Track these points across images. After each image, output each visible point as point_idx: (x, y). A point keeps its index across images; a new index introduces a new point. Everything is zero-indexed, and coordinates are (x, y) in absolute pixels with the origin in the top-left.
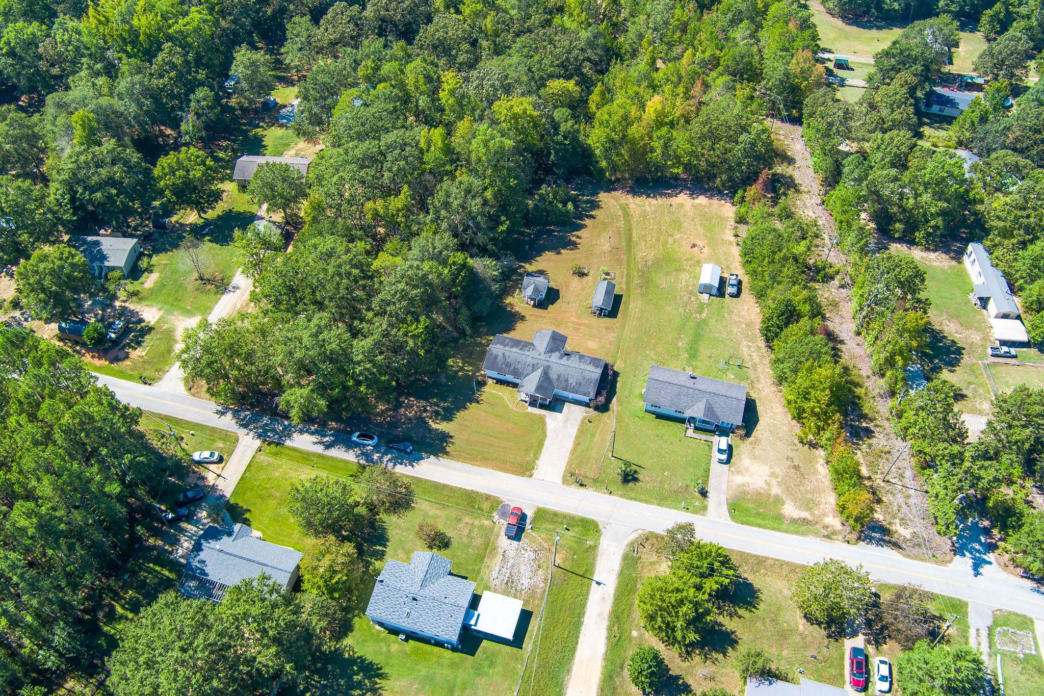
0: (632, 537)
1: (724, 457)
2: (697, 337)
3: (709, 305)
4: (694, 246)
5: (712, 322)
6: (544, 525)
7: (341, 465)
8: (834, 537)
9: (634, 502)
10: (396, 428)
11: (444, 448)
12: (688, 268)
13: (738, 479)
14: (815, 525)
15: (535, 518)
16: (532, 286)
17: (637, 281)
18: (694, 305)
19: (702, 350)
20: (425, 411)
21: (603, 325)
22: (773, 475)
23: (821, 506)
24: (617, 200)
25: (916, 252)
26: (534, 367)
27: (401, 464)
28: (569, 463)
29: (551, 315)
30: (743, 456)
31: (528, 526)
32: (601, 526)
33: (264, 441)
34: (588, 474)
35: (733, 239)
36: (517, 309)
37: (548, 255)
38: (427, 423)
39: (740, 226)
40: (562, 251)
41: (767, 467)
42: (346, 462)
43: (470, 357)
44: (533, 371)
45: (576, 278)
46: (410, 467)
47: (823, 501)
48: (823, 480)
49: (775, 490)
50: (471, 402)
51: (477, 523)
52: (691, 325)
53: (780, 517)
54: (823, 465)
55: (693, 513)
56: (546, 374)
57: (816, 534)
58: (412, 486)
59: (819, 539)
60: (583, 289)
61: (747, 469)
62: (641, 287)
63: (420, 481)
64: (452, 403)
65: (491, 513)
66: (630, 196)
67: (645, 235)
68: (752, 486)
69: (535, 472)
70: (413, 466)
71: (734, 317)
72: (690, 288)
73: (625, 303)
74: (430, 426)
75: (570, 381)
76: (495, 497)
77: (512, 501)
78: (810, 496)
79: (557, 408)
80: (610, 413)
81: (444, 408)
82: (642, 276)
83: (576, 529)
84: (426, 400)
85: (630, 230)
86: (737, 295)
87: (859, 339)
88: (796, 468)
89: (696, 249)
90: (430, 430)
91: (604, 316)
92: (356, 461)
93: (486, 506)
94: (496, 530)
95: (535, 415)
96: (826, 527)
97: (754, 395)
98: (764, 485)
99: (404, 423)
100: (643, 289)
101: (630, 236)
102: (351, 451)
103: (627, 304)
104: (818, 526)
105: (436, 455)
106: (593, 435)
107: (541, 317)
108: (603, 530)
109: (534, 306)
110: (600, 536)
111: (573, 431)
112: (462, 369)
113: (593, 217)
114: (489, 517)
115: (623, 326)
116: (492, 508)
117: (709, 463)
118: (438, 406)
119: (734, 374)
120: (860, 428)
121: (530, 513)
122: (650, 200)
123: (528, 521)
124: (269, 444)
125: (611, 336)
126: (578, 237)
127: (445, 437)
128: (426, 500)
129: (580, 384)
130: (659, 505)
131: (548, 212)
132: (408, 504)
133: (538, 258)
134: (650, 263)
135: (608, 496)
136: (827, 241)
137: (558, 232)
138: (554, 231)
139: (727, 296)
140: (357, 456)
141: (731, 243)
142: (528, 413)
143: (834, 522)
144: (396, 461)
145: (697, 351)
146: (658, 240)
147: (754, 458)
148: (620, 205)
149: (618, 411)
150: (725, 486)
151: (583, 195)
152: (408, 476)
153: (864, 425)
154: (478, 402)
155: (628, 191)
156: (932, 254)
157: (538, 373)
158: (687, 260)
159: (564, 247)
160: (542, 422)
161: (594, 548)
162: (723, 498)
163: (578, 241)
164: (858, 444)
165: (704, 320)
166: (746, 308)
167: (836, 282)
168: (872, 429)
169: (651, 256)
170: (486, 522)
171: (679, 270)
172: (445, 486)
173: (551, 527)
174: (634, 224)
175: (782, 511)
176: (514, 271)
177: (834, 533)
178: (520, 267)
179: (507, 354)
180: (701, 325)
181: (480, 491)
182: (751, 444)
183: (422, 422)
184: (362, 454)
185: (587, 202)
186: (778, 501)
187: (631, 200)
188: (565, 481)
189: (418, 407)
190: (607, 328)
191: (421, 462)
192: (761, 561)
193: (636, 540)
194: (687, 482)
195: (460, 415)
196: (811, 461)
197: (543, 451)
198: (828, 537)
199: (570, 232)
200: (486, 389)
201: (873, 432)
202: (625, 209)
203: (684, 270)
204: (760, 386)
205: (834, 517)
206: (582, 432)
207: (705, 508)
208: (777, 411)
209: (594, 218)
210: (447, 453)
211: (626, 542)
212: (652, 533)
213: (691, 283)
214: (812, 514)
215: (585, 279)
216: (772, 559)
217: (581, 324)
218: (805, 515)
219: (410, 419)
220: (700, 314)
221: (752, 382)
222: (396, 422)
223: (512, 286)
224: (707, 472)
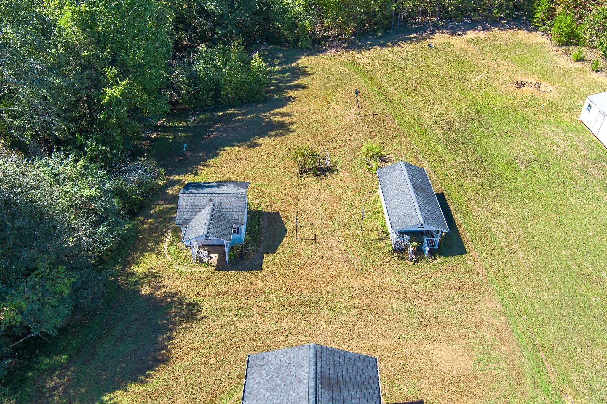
4: (520, 85)
16: (207, 210)
24: (333, 60)
36: (171, 285)
37: (232, 153)
39: (576, 48)
40: (261, 140)
45: (311, 181)
60: (339, 200)
62: (473, 169)
66: (352, 52)
85: (380, 87)
89: (526, 88)
91: (432, 252)
100: (482, 172)
101: (386, 93)
103: (466, 212)
109: (221, 266)
113: (303, 87)
115: (497, 272)
126: (289, 115)
133: (212, 162)
134: (458, 125)
137: (243, 114)
138: (233, 115)
148: (342, 64)
155: (346, 48)
158: (528, 105)
159: (264, 133)
163: (287, 119)
169: (451, 115)
171: (528, 124)
174: (382, 80)
178: (174, 183)
185: (284, 71)
187: (358, 55)
190: (459, 289)
199: (267, 111)
215: (330, 180)
217: (378, 293)
223: (151, 230)
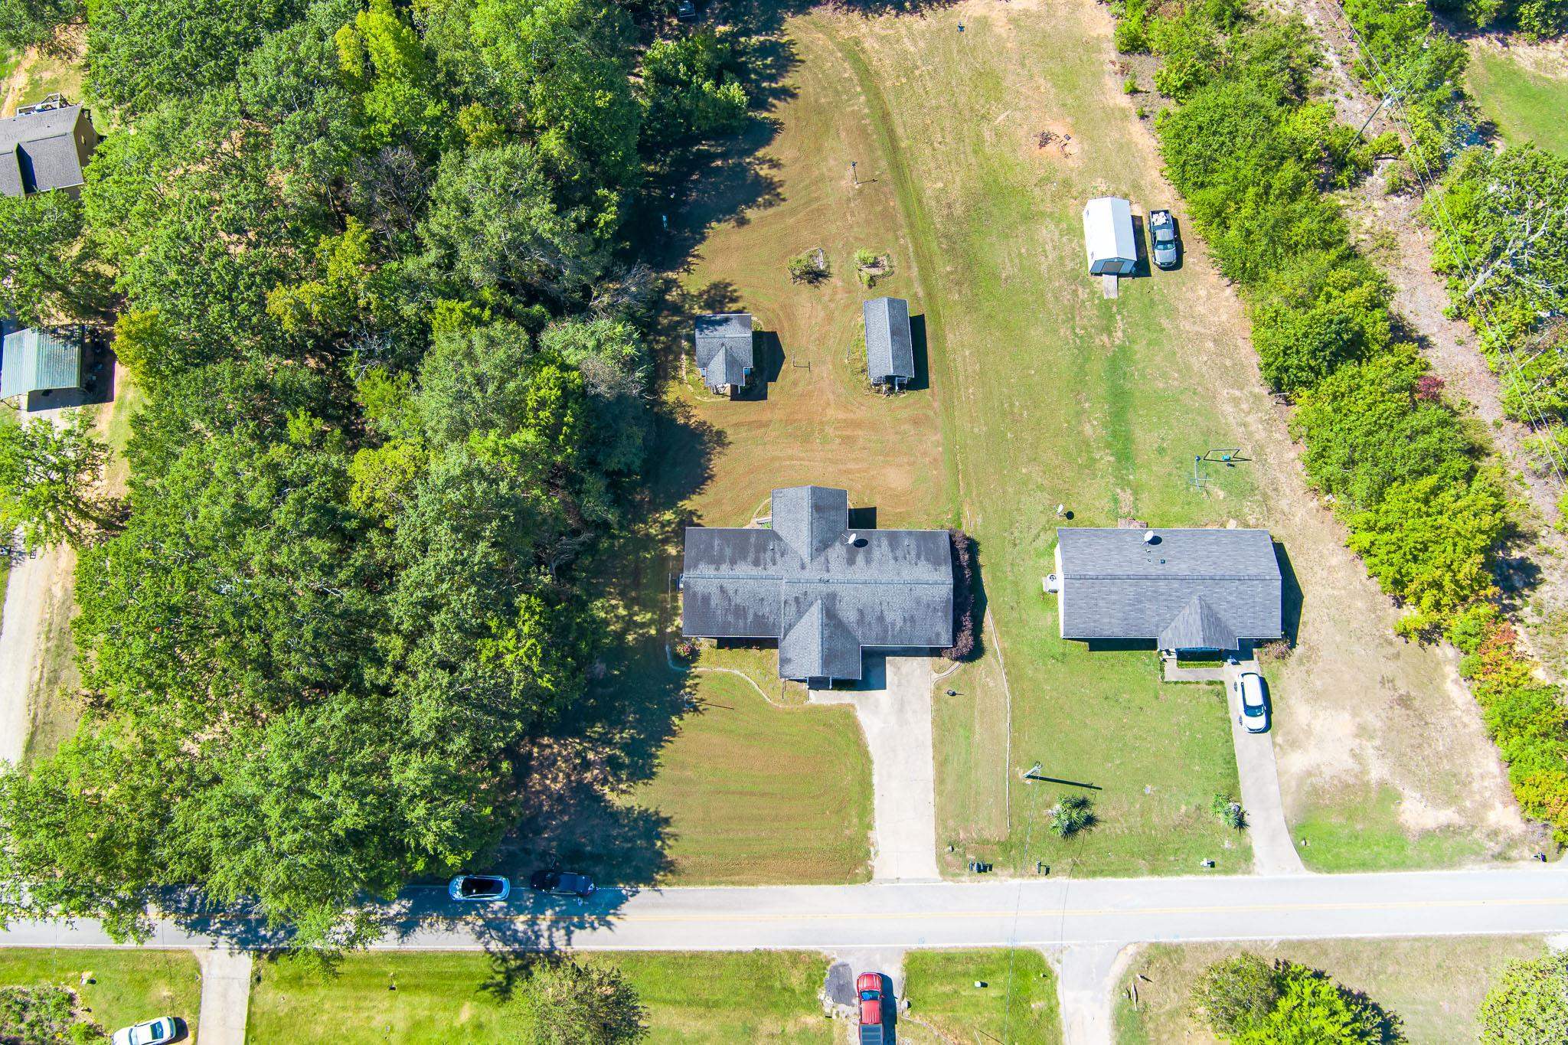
0: (1118, 968)
1: (1260, 722)
2: (1120, 402)
3: (1122, 303)
4: (1045, 139)
5: (1140, 348)
6: (931, 990)
7: (450, 967)
8: (1514, 853)
9: (1100, 880)
10: (538, 832)
11: (660, 854)
12: (1048, 207)
13: (1298, 762)
14: (1470, 832)
15: (908, 978)
16: (721, 355)
17: (944, 267)
18: (1091, 311)
19: (1139, 434)
20: (587, 765)
21: (904, 414)
22: (1362, 731)
23: (1475, 786)
24: (828, 31)
25: (1520, 50)
26: (801, 604)
27: (581, 926)
28: (941, 819)
29: (778, 415)
30: (1292, 702)
31: (901, 1005)
32: (1049, 960)
33: (259, 953)
34: (986, 834)
35: (1124, 101)
36: (699, 415)
37: (720, 234)
38: (600, 798)
39: (1135, 60)
40: (749, 214)
41: (1346, 716)
42: (457, 956)
43: (637, 585)
44: (800, 614)
45: (805, 289)
46: (603, 929)
47: (1476, 771)
48: (1466, 719)
49: (1378, 771)
50: (679, 712)
51: (791, 1027)
52: (1097, 367)
53: (1398, 833)
54: (1456, 682)
55: (1226, 871)
56: (831, 615)
57: (1477, 854)
58: (624, 975)
59: (1485, 866)
60: (830, 320)
61: (1308, 732)
62: (959, 283)
63: (635, 958)
64: (638, 724)
65: (814, 992)
66: (856, 16)
67: (926, 128)
68: (1327, 773)
69: (875, 863)
70: (609, 925)
71: (1186, 326)
72: (1070, 265)
73: (936, 338)
74: (609, 805)
75: (890, 617)
76: (810, 954)
77: (849, 952)
78: (1446, 765)
79: (873, 680)
80: (988, 657)
81: (625, 747)
82: (951, 251)
83: (1000, 979)
84: (579, 733)
85: (885, 117)
86: (1177, 265)
87: (1462, 328)
88: (1405, 701)
89: (1051, 147)
90: (614, 816)
91: (901, 388)
92: (480, 947)
93: (796, 979)
94: (836, 1031)
95: (828, 709)
96: (1494, 834)
97: (1280, 533)
98: (1350, 763)
99: (550, 815)
100: (965, 289)
101: (891, 133)
102: (460, 925)
103: (940, 339)
104: (1476, 835)
105: (649, 881)
106: (969, 727)
107: (762, 425)
108: (1057, 968)
109: (737, 397)
110: (1053, 984)
111: (922, 728)
112: (629, 624)
113: (790, 94)
114: (814, 1006)
115: (949, 407)
116: (812, 982)
117: (1229, 741)
118: (609, 743)
119: (1223, 487)
120: (1509, 565)
121: (895, 973)
122: (906, 18)
123: (897, 992)
124: (273, 958)
125: (933, 441)
126: (774, 164)
127: (652, 825)
128: (665, 1001)
129: (912, 619)
130: (1154, 871)
131: (687, 115)
132: (631, 1024)
133: (700, 249)
134: (959, 210)
135: (1043, 880)
136: (1339, 74)
137: (723, 157)
138: (712, 157)
139: (1154, 269)
140: (480, 935)
141: (1124, 115)
142: (815, 709)
143: (1506, 818)
144: (569, 921)
145: (1128, 439)
146: (960, 140)
147: (1316, 697)
148: (841, 47)
149: (1004, 651)
150: (1274, 788)
151: (747, 33)
152: (607, 956)
153: (1516, 554)
154: (696, 709)
156: (1551, 46)
157: (814, 617)
158: (1041, 183)
159: (751, 202)
160: (849, 726)
161: (1051, 1013)
162: (1278, 818)
163: (775, 175)
164: (1514, 608)
165: (1122, 349)
166: (1203, 293)
167: (1378, 180)
168: (1534, 560)
169: (956, 192)
170: (811, 1020)
171: (1030, 217)
172: (696, 956)
173: (948, 989)
174: (890, 99)
175: (1401, 819)
176: (657, 303)
177: (1512, 843)
178: (670, 284)
179: (730, 588)
180: (1119, 361)
181: (773, 947)
182: (1300, 662)
183: (585, 796)
184: (489, 924)
185: (764, 50)
186: (1389, 795)
187: (864, 28)
188: (945, 869)
189: (566, 760)
190: (916, 422)
191: (624, 908)
192: (1383, 949)
193: (1129, 972)
194: (1198, 800)
195: (666, 755)
196: (1431, 678)
197: (876, 801)
198: (1502, 857)
199: (750, 152)
200: (700, 668)
201: (1537, 569)
202: (854, 53)
203: (1043, 214)
204: (1283, 504)
205: (1505, 805)
206: (944, 729)
207: (1247, 854)
208: (1334, 561)
209: (794, 96)
210: (670, 867)
211: (1110, 981)
212: (1155, 946)
213: (1068, 250)
214: (1461, 811)
215: (826, 287)
216: (1407, 939)
217: (857, 424)
218: (1447, 815)
219: (560, 798)
220: (1110, 335)
221: (1265, 497)
222: (533, 819)
223: (667, 349)
224: (1230, 760)
